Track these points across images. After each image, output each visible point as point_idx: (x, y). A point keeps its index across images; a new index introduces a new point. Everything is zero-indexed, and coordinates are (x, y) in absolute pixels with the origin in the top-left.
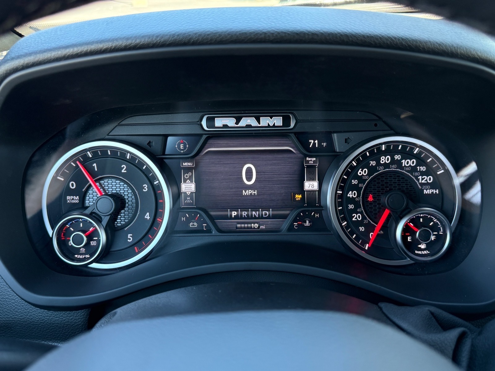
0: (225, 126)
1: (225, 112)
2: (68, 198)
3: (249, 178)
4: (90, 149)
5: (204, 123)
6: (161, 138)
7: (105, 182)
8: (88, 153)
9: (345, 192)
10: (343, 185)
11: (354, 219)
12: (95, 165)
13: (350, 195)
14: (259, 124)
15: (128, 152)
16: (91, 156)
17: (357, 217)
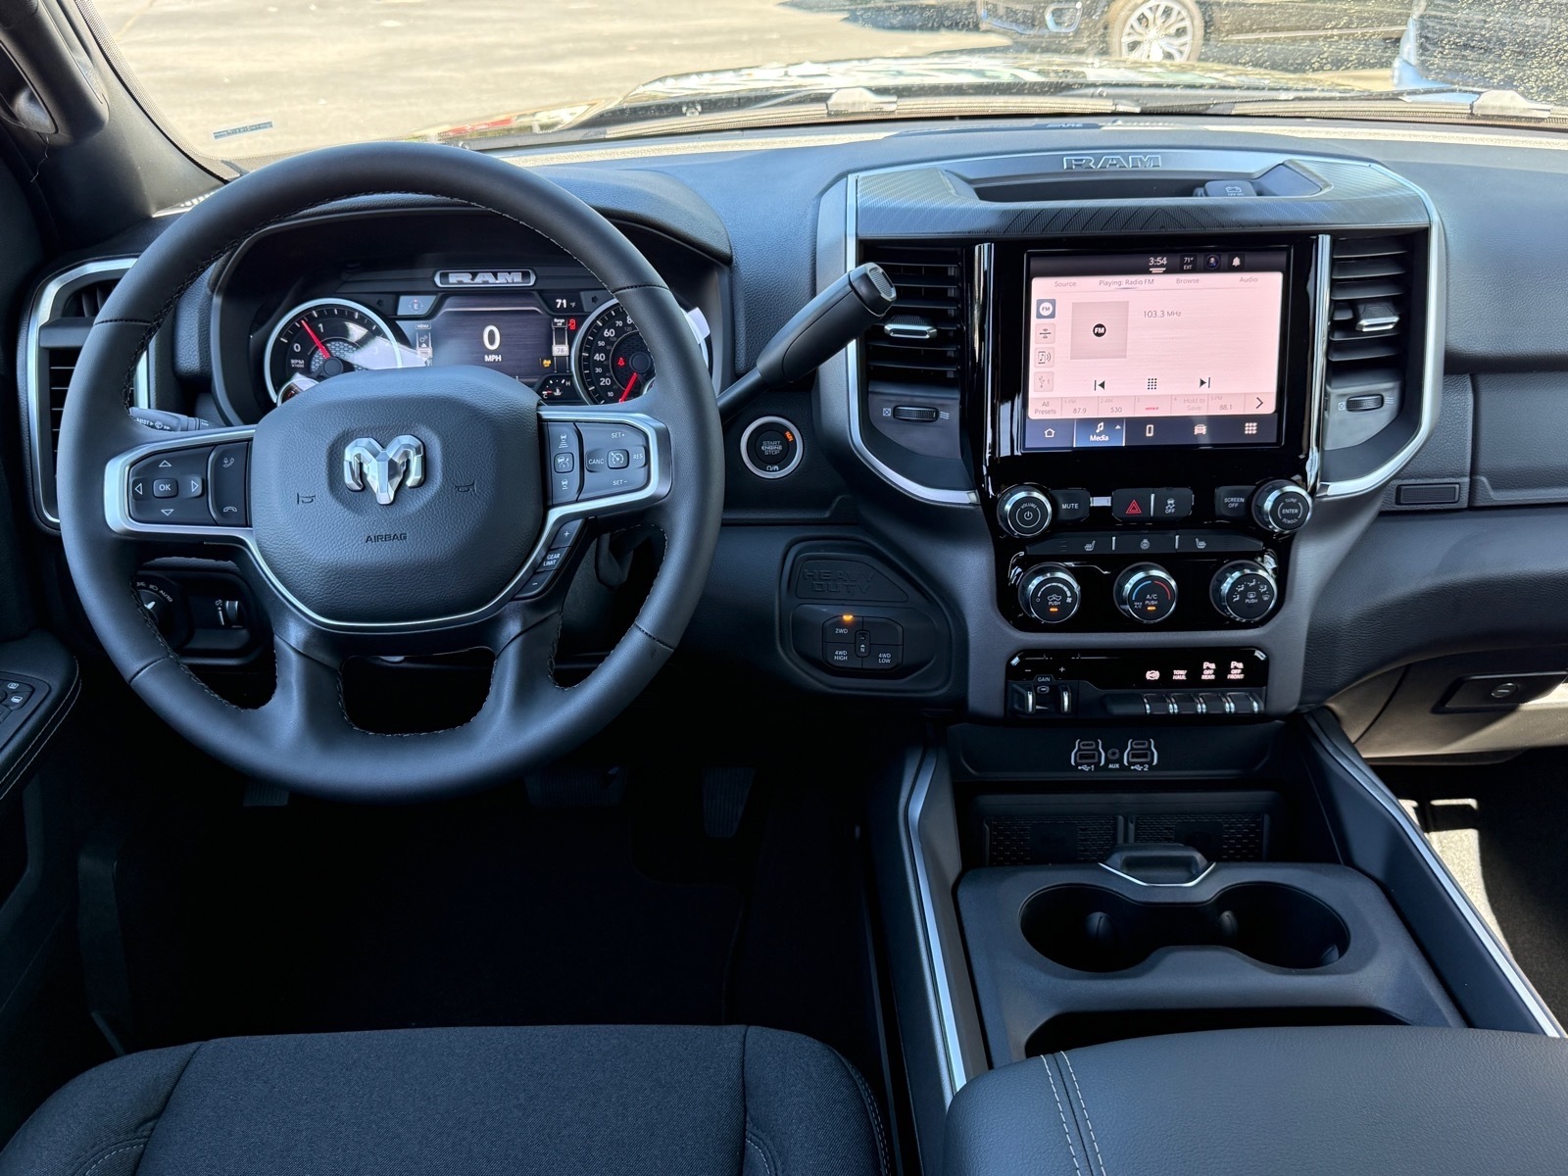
0: (460, 282)
1: (459, 265)
2: (293, 361)
3: (492, 342)
4: (315, 308)
5: (437, 280)
6: (391, 296)
7: (331, 346)
8: (314, 312)
9: (592, 355)
10: (588, 346)
11: (602, 384)
12: (321, 325)
13: (597, 357)
14: (496, 279)
15: (356, 310)
16: (316, 316)
17: (605, 382)
